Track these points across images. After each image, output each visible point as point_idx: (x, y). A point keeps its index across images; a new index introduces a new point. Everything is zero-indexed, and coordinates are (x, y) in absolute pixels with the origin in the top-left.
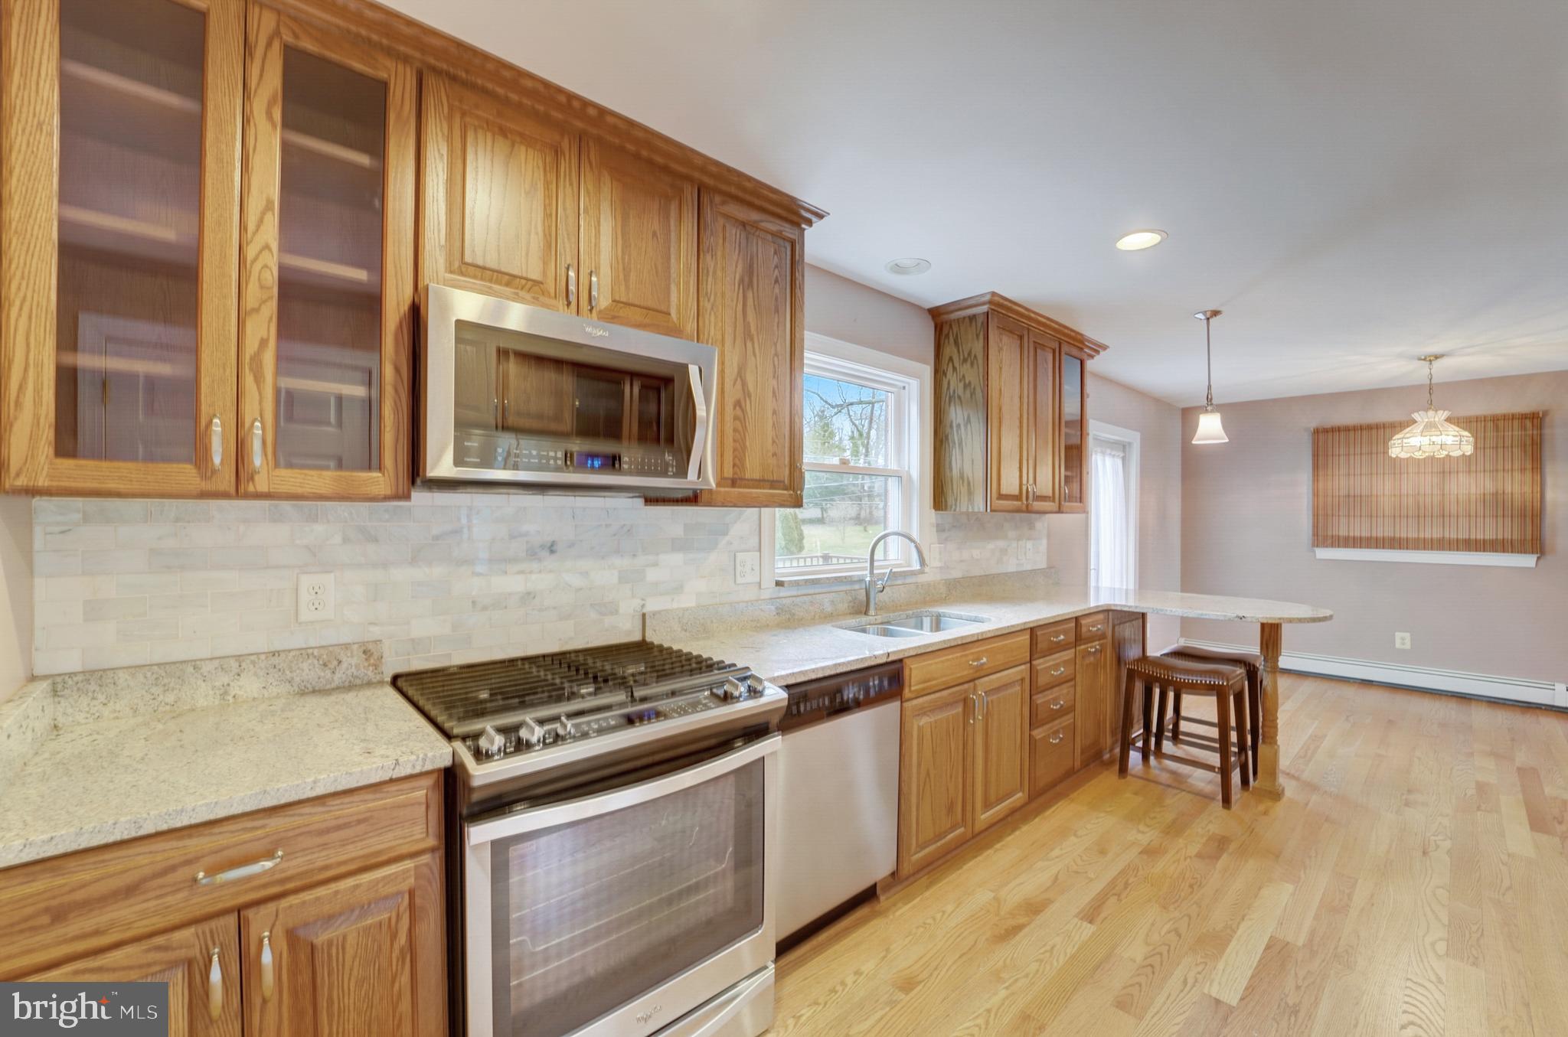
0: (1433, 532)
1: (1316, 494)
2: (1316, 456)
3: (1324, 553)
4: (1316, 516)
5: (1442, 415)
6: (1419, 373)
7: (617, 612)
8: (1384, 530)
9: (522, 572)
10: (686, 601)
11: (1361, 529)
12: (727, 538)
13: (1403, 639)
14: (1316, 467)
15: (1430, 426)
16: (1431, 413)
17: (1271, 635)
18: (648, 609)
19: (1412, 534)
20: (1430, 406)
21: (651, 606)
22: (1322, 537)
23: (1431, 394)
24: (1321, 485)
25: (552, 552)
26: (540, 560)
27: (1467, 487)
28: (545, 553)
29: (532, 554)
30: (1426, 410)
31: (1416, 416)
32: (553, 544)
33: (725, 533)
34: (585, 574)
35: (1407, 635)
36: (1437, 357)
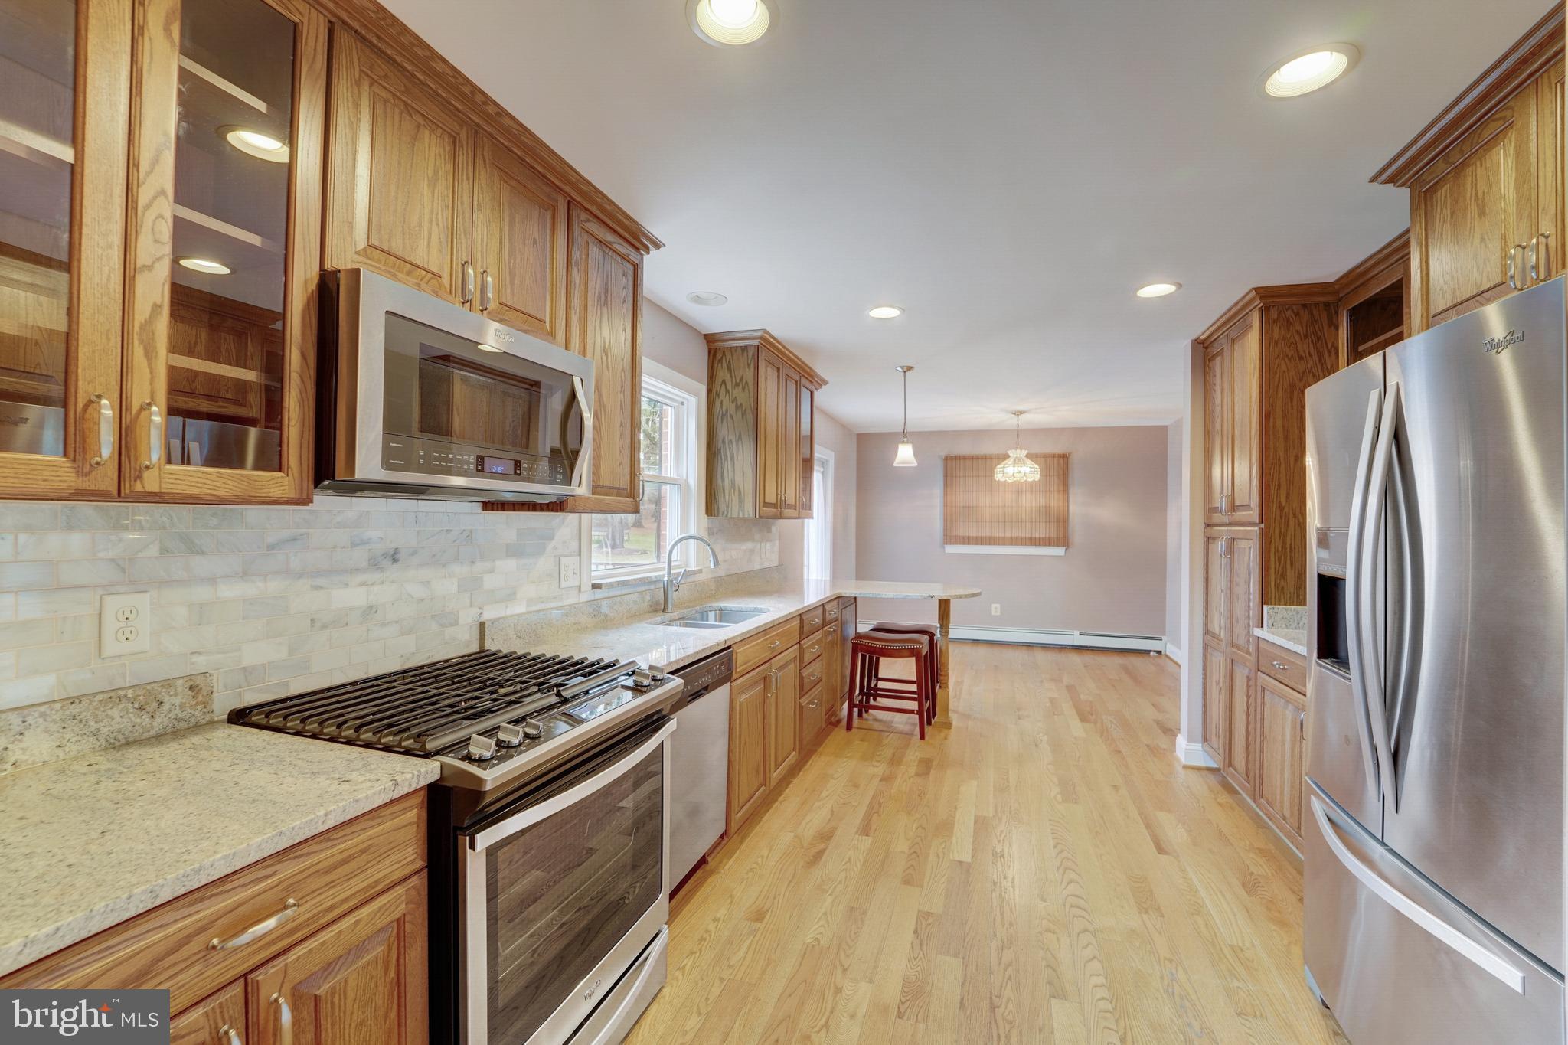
0: (1012, 533)
1: (945, 505)
2: (946, 476)
3: (951, 549)
4: (945, 521)
5: (1023, 453)
6: (1011, 422)
7: (456, 623)
8: (985, 532)
9: (364, 584)
10: (519, 608)
11: (972, 532)
12: (553, 543)
13: (996, 608)
14: (946, 485)
15: (1017, 460)
16: (1018, 451)
17: (944, 606)
18: (486, 617)
19: (1001, 535)
20: (1017, 446)
21: (487, 616)
22: (950, 538)
23: (1018, 435)
24: (949, 497)
25: (395, 561)
26: (382, 570)
27: (1030, 502)
28: (387, 563)
29: (374, 564)
30: (1016, 449)
31: (1010, 452)
32: (396, 551)
33: (551, 538)
34: (426, 584)
35: (998, 606)
36: (1021, 413)
